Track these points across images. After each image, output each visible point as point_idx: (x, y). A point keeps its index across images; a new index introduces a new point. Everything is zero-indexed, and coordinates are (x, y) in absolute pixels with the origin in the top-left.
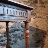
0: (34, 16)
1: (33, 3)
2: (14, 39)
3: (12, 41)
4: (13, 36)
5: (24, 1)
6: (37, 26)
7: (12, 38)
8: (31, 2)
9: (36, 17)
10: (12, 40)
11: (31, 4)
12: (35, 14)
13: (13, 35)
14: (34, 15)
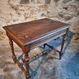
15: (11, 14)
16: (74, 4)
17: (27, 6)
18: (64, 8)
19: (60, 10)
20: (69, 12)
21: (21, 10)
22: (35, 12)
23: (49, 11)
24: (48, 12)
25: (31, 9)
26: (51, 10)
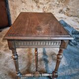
2: (76, 41)
3: (72, 43)
15: (32, 7)
21: (41, 3)
22: (53, 7)
23: (69, 7)
24: (68, 9)
25: (50, 3)
26: (73, 7)
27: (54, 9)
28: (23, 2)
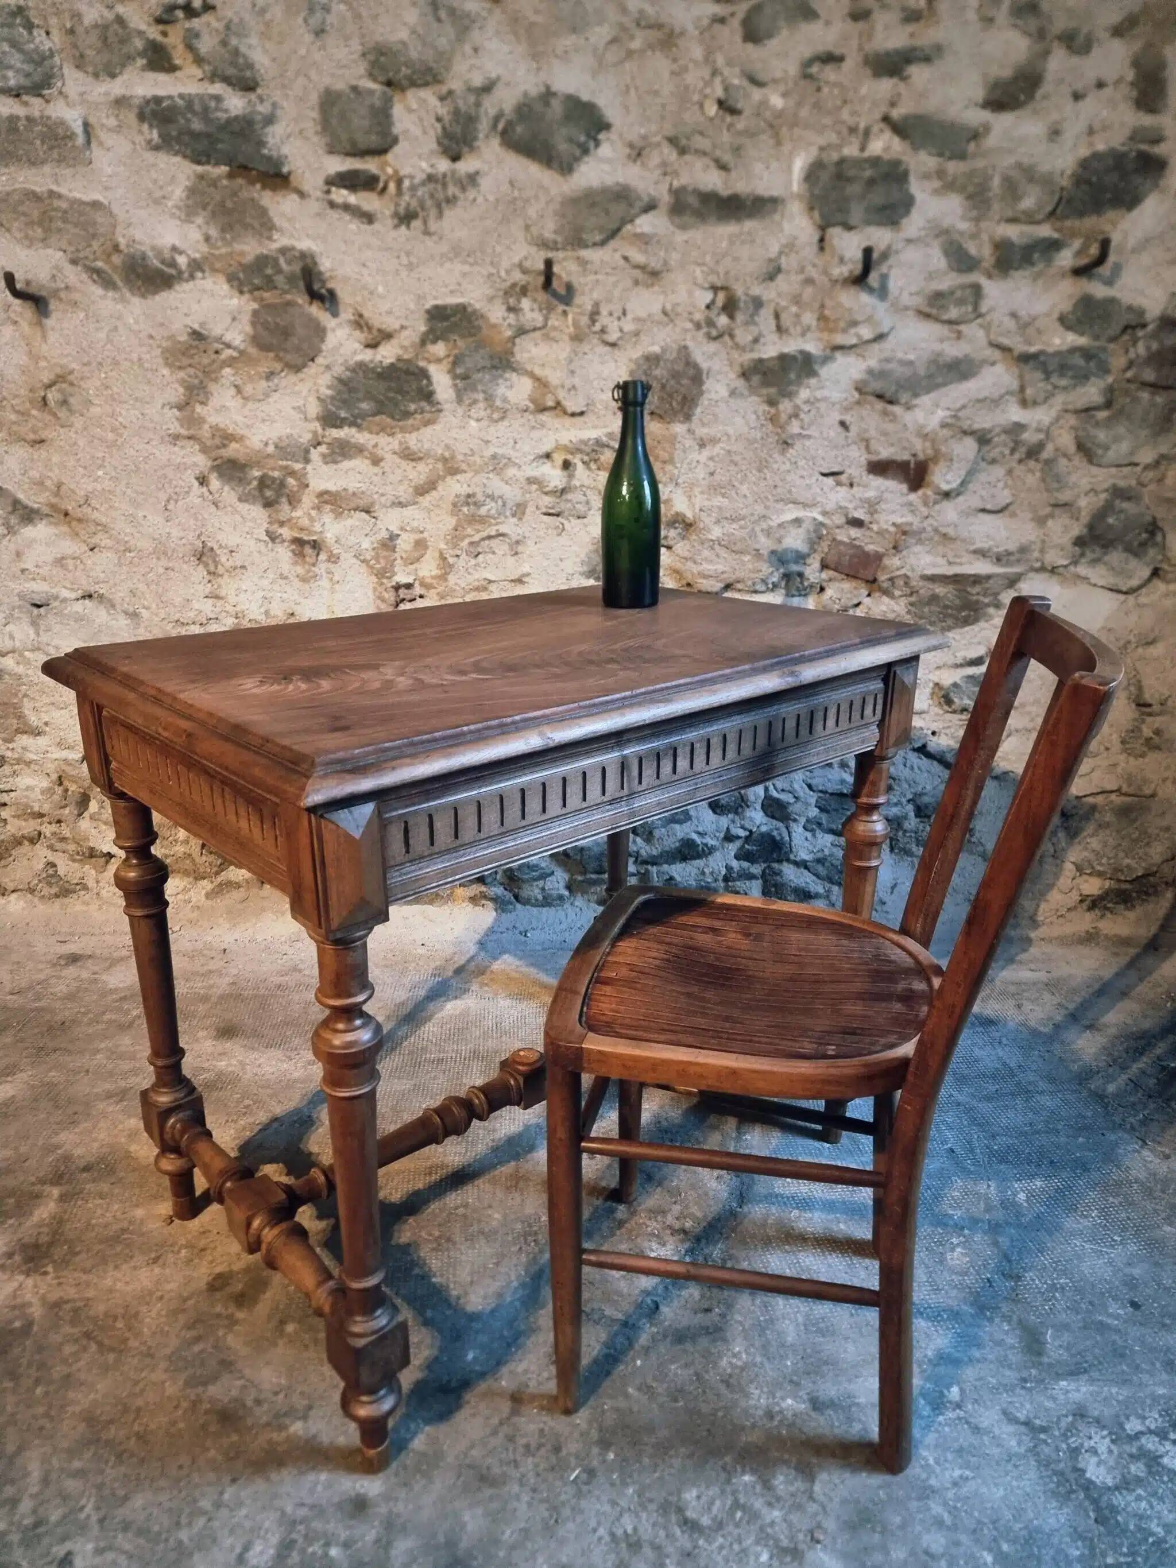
0: (1133, 563)
1: (1149, 375)
2: (830, 838)
3: (803, 865)
4: (814, 812)
5: (1025, 359)
6: (1147, 697)
7: (798, 830)
8: (1117, 362)
9: (1156, 573)
10: (804, 855)
11: (1110, 390)
12: (1153, 528)
13: (812, 798)
14: (1136, 551)
15: (204, 555)
16: (1015, 414)
17: (409, 455)
18: (879, 468)
19: (837, 496)
20: (949, 512)
22: (509, 526)
23: (680, 507)
24: (681, 525)
25: (454, 487)
26: (718, 501)
27: (516, 547)
28: (29, 515)
